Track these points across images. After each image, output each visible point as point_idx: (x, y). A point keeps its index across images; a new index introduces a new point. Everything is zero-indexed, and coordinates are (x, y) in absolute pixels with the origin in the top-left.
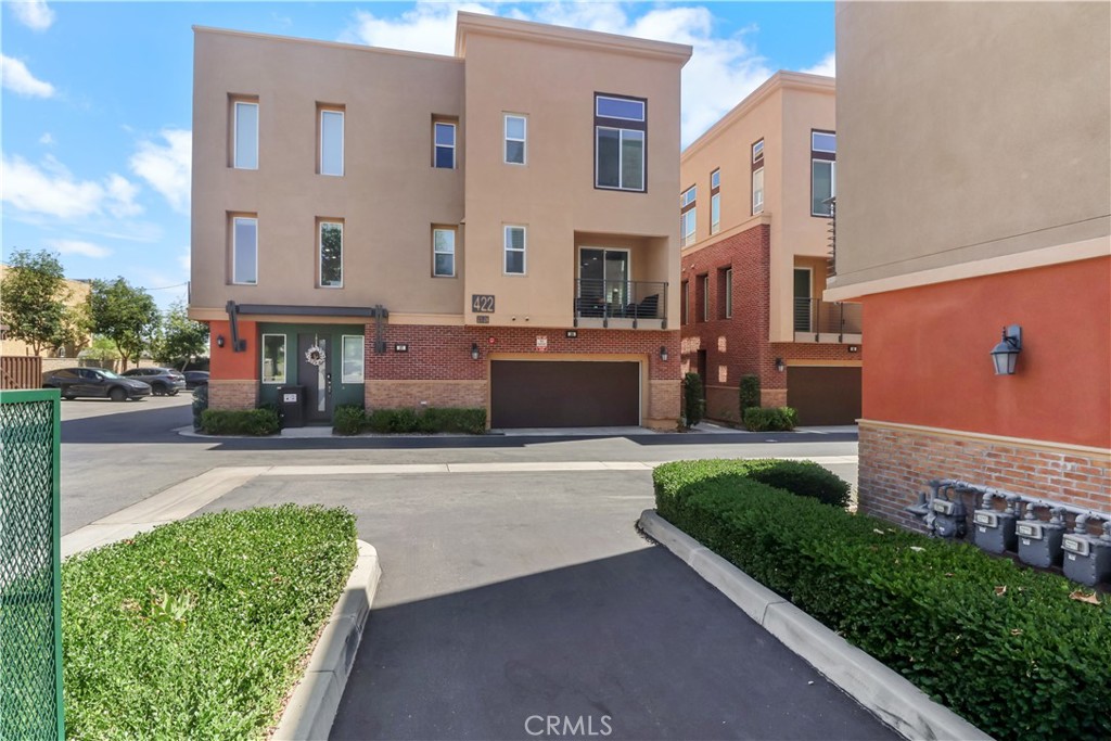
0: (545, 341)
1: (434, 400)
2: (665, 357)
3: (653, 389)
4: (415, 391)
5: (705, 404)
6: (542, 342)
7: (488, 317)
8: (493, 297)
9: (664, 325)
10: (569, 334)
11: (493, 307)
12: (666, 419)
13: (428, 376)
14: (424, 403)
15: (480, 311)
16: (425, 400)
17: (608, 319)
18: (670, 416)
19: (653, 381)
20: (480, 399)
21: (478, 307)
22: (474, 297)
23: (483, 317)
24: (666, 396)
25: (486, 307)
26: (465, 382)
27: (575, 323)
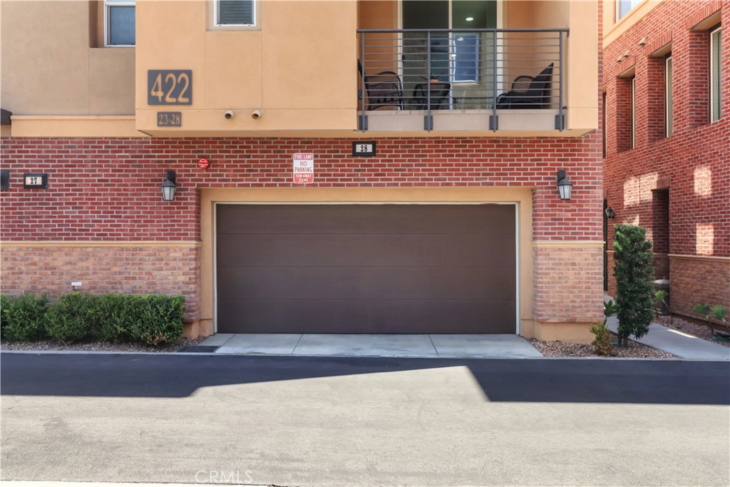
0: (310, 164)
1: (96, 278)
2: (566, 191)
3: (541, 260)
4: (59, 261)
5: (666, 288)
6: (304, 165)
7: (179, 114)
8: (189, 73)
9: (560, 122)
10: (359, 148)
11: (189, 94)
12: (572, 322)
13: (84, 234)
14: (77, 284)
15: (164, 103)
16: (80, 277)
17: (434, 112)
18: (579, 317)
19: (540, 244)
20: (181, 278)
21: (160, 94)
22: (152, 75)
23: (170, 114)
24: (571, 274)
25: (175, 95)
26: (154, 244)
27: (362, 123)
